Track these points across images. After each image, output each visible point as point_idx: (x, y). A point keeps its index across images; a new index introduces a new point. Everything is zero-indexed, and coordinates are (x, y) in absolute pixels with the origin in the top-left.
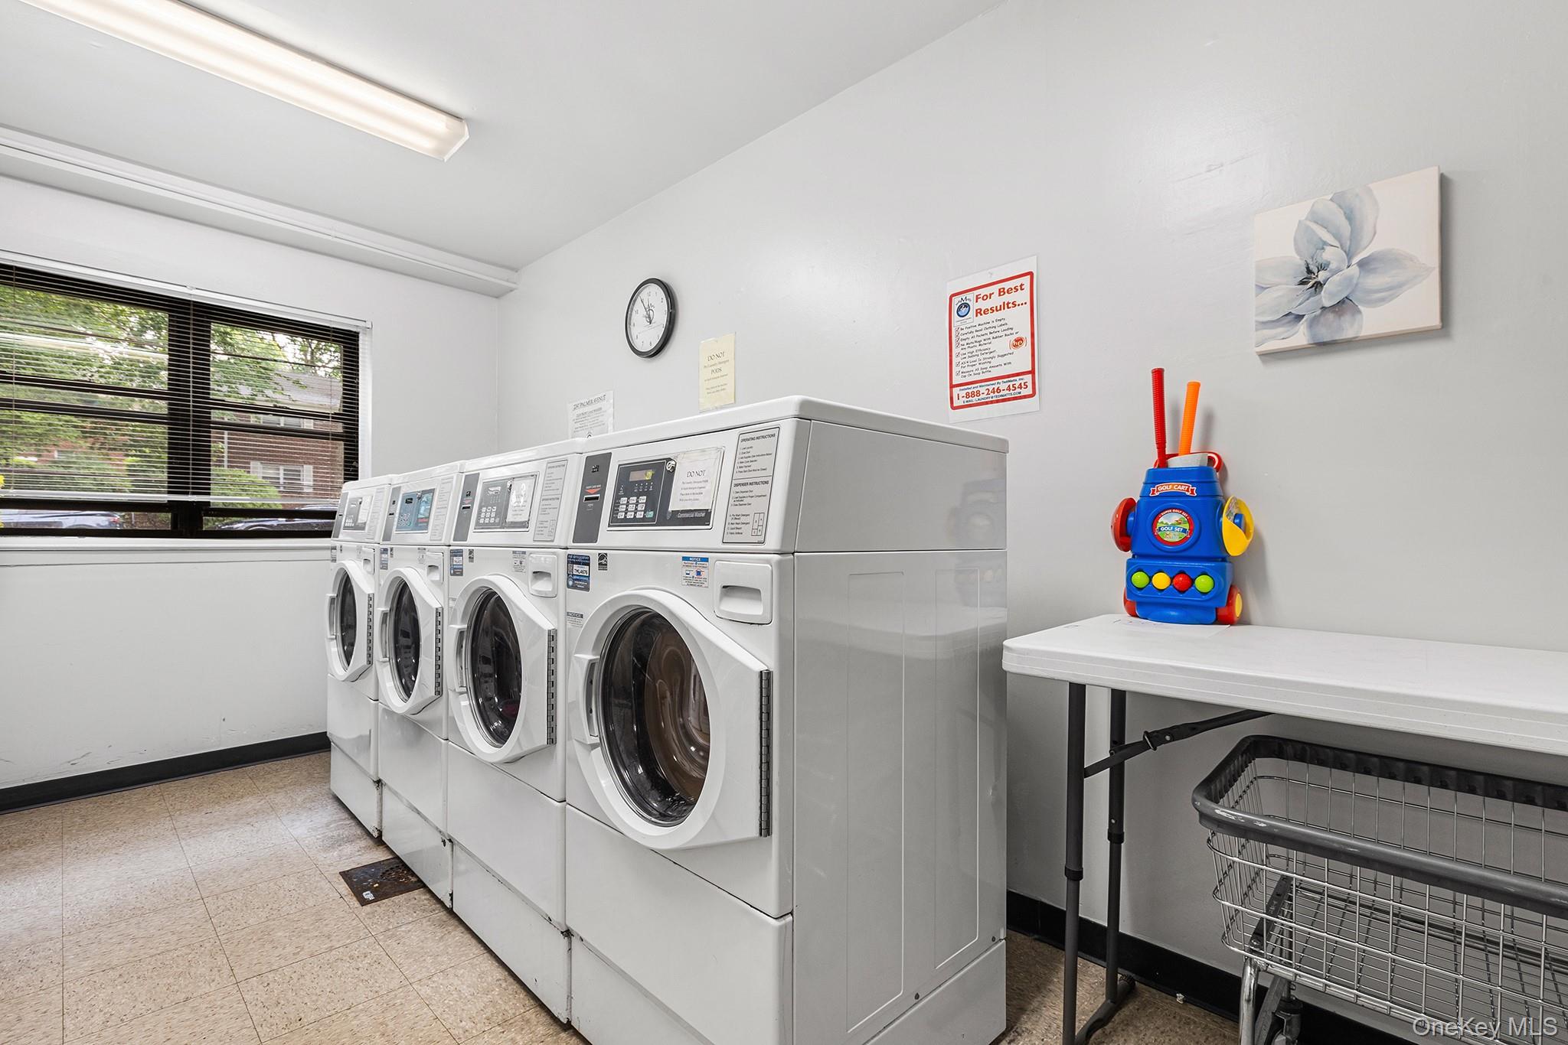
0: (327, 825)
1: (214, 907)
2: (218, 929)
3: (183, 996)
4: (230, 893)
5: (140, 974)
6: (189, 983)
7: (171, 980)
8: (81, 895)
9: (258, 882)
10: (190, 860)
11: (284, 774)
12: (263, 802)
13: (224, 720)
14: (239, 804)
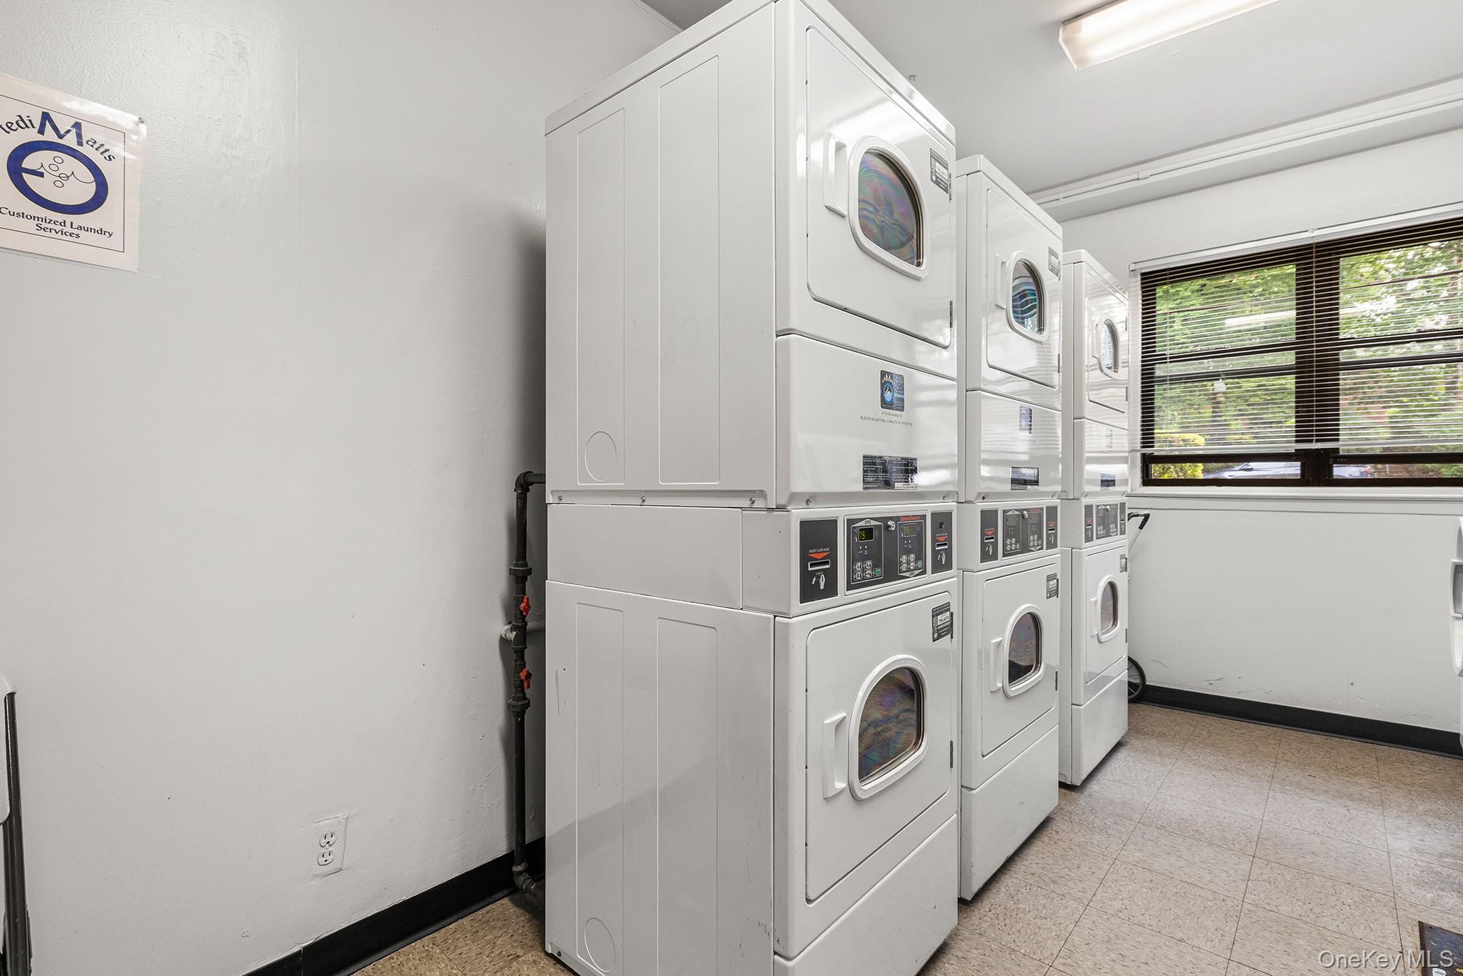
0: (1441, 856)
1: (1258, 871)
2: (1248, 895)
3: (1180, 935)
4: (1282, 867)
5: (1164, 889)
6: (1193, 927)
7: (1181, 913)
8: (1169, 796)
9: (1317, 873)
10: (1266, 813)
11: (1421, 770)
12: (1376, 790)
13: (1352, 684)
14: (1348, 781)
